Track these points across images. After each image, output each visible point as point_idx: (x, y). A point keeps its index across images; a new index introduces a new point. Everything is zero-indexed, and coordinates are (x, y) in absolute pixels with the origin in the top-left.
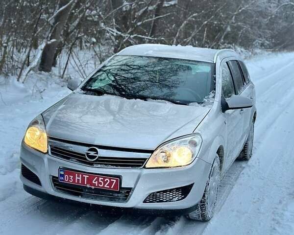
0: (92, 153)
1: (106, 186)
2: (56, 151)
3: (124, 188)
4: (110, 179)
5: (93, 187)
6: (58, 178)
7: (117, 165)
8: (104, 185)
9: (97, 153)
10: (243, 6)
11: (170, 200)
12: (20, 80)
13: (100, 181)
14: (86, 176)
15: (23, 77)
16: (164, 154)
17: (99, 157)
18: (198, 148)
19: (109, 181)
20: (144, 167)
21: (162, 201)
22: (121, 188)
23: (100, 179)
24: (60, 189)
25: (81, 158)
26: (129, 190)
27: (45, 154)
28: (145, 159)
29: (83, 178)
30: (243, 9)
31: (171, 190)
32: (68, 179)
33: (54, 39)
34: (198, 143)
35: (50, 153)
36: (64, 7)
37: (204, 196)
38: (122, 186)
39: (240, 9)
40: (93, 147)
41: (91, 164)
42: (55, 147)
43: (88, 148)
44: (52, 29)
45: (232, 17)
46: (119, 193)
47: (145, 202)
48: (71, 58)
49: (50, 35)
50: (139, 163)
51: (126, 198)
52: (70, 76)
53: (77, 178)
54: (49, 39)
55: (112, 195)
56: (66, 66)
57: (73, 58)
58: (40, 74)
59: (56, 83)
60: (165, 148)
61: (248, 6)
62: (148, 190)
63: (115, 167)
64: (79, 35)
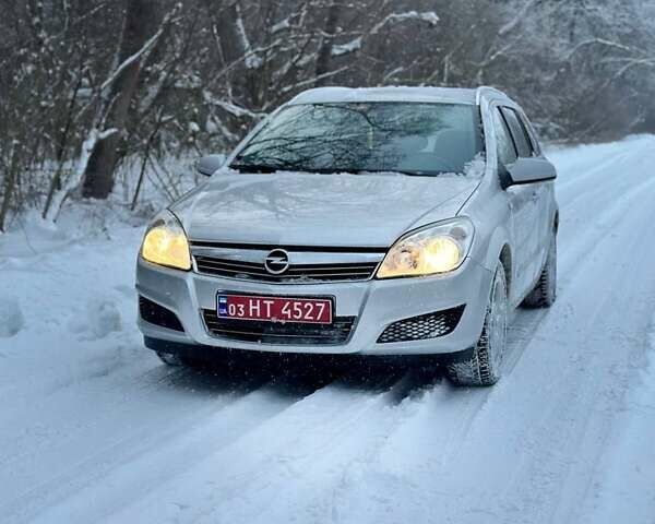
0: (277, 260)
1: (306, 317)
2: (207, 265)
3: (341, 319)
4: (313, 303)
5: (283, 322)
6: (215, 312)
7: (324, 278)
8: (304, 315)
9: (286, 260)
10: (499, 48)
11: (426, 336)
12: (48, 215)
13: (296, 309)
14: (269, 303)
15: (54, 209)
16: (406, 255)
17: (291, 266)
18: (467, 242)
19: (311, 306)
20: (375, 278)
21: (410, 339)
22: (336, 319)
23: (296, 304)
24: (220, 333)
25: (256, 272)
26: (350, 322)
27: (187, 271)
28: (375, 264)
29: (263, 307)
30: (499, 53)
31: (425, 317)
32: (235, 312)
33: (112, 127)
34: (467, 232)
35: (196, 269)
36: (131, 59)
37: (484, 333)
38: (337, 315)
39: (493, 54)
40: (277, 250)
41: (276, 279)
42: (205, 258)
43: (268, 252)
44: (107, 106)
45: (477, 72)
46: (331, 327)
47: (379, 341)
48: (148, 167)
49: (104, 121)
50: (365, 271)
51: (345, 336)
52: (151, 205)
53: (251, 307)
54: (102, 128)
55: (319, 334)
56: (139, 187)
57: (153, 167)
58: (88, 203)
59: (121, 221)
60: (407, 243)
61: (508, 46)
62: (383, 319)
63: (321, 281)
64: (164, 119)
